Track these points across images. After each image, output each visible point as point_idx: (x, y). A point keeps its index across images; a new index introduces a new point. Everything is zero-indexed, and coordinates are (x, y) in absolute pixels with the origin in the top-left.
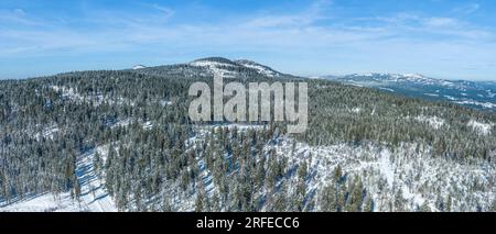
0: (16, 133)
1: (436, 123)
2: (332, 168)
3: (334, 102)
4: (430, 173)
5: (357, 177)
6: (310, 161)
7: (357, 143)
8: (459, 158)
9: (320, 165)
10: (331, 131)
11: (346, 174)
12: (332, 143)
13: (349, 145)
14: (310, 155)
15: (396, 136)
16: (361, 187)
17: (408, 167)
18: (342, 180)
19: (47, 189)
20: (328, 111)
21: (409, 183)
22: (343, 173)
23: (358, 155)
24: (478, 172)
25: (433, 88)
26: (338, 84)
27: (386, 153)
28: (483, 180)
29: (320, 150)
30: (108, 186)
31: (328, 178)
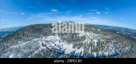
0: (48, 29)
1: (94, 29)
4: (93, 35)
8: (96, 33)
17: (90, 34)
19: (52, 35)
21: (90, 36)
24: (98, 35)
25: (94, 25)
27: (88, 32)
28: (99, 36)
30: (58, 35)
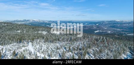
2: (12, 52)
3: (10, 30)
5: (21, 53)
6: (3, 51)
7: (20, 42)
9: (7, 52)
10: (10, 39)
11: (17, 53)
12: (11, 43)
13: (17, 43)
14: (2, 49)
15: (33, 38)
16: (23, 56)
18: (16, 55)
20: (8, 32)
22: (16, 53)
23: (21, 46)
26: (11, 23)
29: (6, 46)
31: (11, 55)
